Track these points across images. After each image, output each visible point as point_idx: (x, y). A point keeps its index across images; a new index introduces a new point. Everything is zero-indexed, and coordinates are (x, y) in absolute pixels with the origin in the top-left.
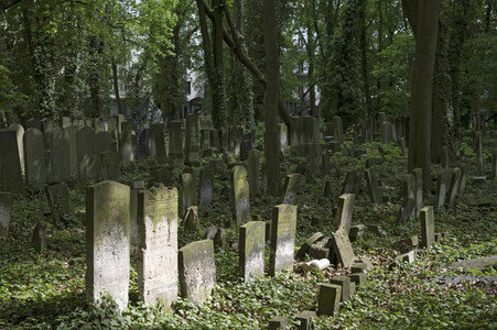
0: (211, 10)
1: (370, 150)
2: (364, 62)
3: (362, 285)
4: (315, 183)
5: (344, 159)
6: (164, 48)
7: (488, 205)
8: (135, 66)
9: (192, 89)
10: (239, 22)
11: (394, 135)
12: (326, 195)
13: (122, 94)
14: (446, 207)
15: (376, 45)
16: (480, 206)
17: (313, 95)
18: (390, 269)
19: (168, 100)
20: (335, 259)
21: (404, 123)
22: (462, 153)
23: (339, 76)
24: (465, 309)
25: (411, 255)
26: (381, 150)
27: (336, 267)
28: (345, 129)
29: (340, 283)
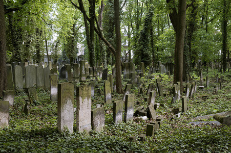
0: (89, 18)
1: (156, 76)
2: (152, 41)
3: (161, 126)
4: (135, 89)
5: (145, 80)
6: (69, 33)
7: (206, 97)
8: (55, 41)
9: (79, 51)
10: (100, 23)
11: (165, 70)
12: (141, 93)
13: (50, 53)
14: (189, 98)
15: (157, 34)
16: (203, 97)
17: (130, 54)
18: (171, 120)
19: (70, 55)
20: (149, 116)
21: (169, 65)
22: (193, 77)
23: (142, 46)
24: (203, 133)
25: (179, 114)
26: (160, 76)
27: (150, 119)
28: (145, 68)
29: (154, 124)
